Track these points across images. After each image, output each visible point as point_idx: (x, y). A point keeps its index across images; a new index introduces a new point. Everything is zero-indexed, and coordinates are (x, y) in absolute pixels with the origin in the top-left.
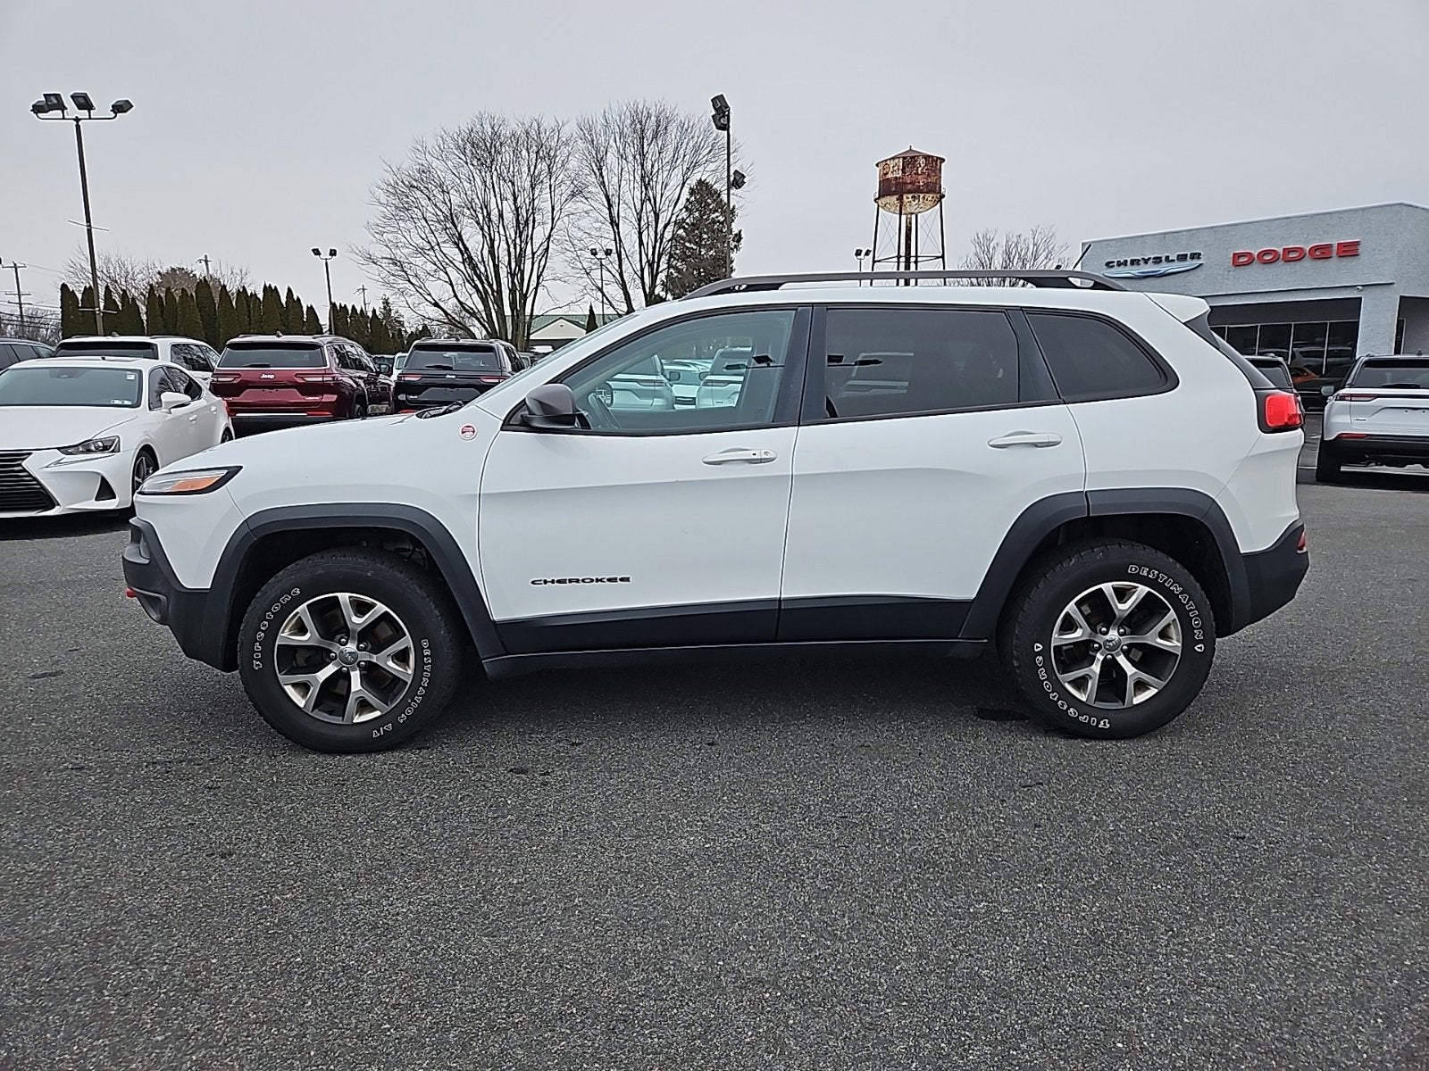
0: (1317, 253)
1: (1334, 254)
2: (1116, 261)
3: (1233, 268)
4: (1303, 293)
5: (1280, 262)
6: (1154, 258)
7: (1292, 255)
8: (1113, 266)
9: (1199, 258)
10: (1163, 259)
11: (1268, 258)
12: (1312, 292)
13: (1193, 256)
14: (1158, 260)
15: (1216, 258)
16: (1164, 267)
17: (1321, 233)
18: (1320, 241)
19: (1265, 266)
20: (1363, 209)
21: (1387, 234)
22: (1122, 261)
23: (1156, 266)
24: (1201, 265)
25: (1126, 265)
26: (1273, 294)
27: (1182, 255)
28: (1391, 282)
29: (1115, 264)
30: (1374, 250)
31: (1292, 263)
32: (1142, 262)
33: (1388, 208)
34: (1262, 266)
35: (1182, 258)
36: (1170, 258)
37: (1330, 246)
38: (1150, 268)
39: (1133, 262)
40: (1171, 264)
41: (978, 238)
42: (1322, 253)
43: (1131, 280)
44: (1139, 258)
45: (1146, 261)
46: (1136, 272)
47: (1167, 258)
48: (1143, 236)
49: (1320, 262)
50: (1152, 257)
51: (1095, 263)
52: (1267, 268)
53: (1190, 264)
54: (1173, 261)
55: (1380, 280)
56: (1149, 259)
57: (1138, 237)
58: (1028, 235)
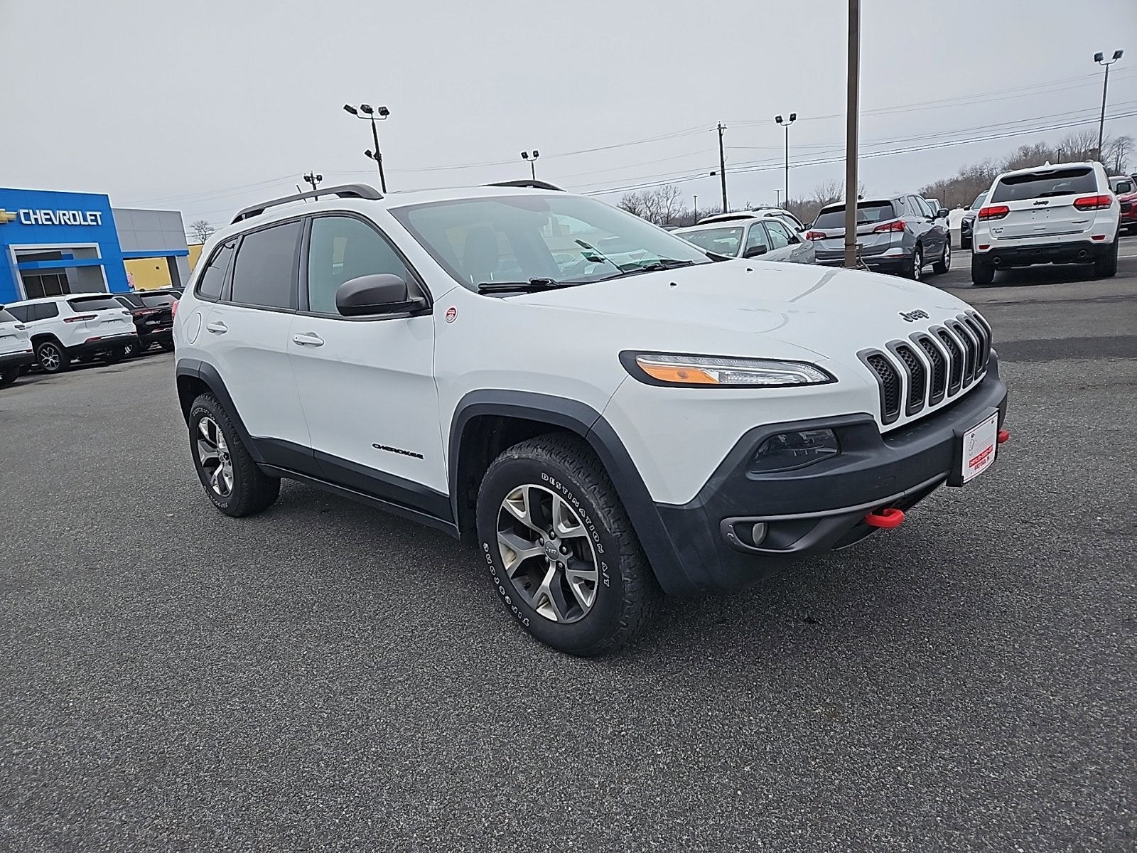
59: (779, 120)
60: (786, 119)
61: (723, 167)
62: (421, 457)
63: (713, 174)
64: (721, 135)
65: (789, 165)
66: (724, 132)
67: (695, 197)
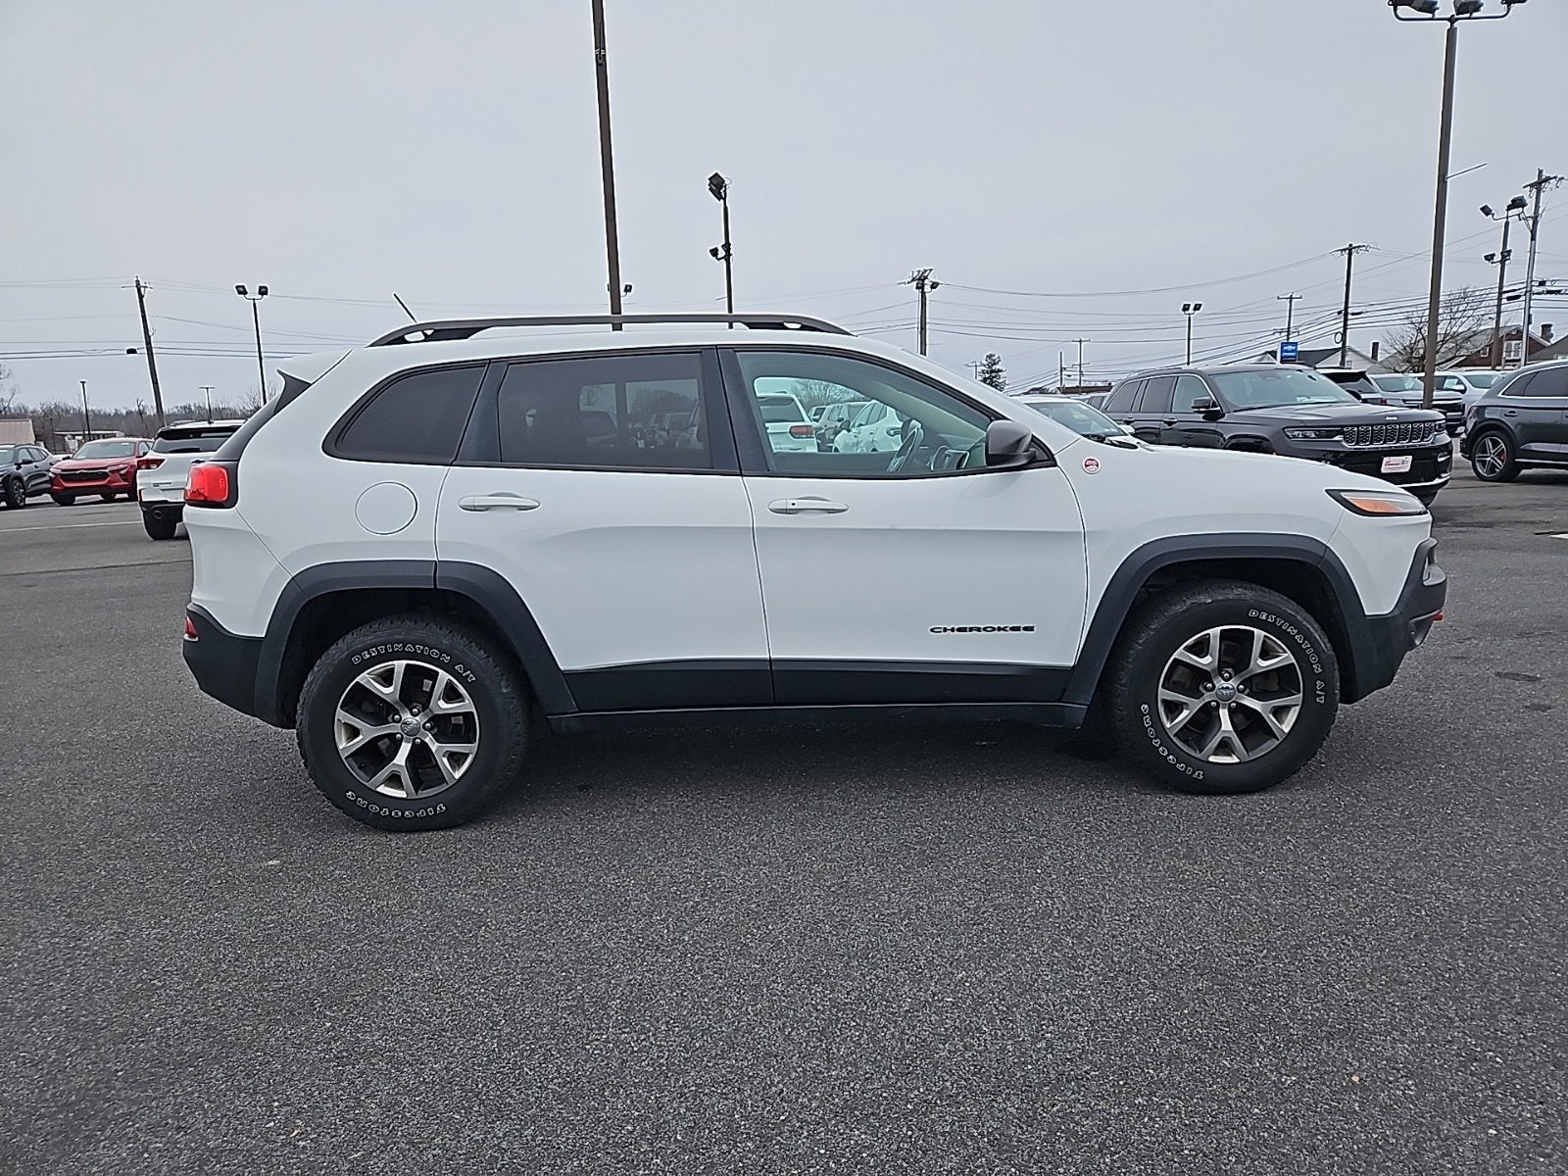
59: (242, 291)
60: (252, 291)
61: (148, 343)
62: (1031, 629)
63: (132, 351)
64: (141, 297)
65: (263, 355)
66: (146, 292)
67: (83, 383)
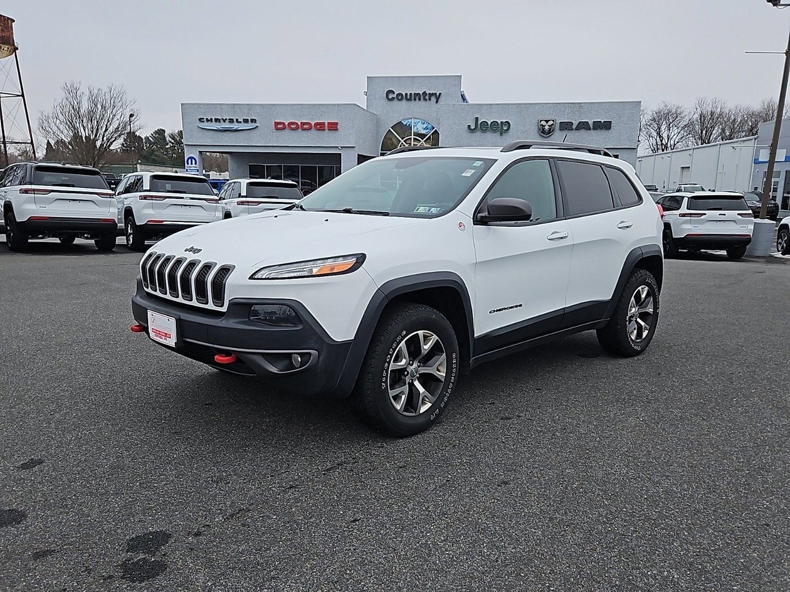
0: (318, 127)
1: (326, 128)
2: (205, 118)
3: (275, 131)
4: (312, 148)
5: (300, 130)
6: (229, 119)
7: (306, 126)
8: (204, 121)
9: (255, 122)
10: (235, 120)
11: (293, 127)
12: (317, 149)
13: (253, 121)
14: (231, 121)
15: (265, 124)
16: (235, 126)
17: (319, 115)
18: (319, 120)
19: (292, 131)
20: (338, 105)
21: (350, 120)
22: (209, 119)
23: (231, 124)
24: (257, 127)
25: (212, 121)
26: (297, 148)
27: (245, 119)
28: (354, 146)
29: (205, 120)
30: (345, 128)
31: (306, 131)
32: (222, 121)
33: (349, 106)
34: (290, 131)
35: (246, 121)
36: (239, 120)
37: (324, 123)
38: (227, 125)
39: (216, 120)
40: (240, 124)
41: (67, 86)
42: (320, 127)
43: (216, 132)
44: (220, 118)
45: (224, 121)
46: (219, 127)
47: (237, 120)
48: (221, 104)
49: (320, 132)
50: (228, 118)
51: (192, 118)
52: (293, 133)
53: (250, 125)
54: (241, 122)
55: (349, 145)
56: (226, 119)
57: (218, 104)
58: (105, 89)
